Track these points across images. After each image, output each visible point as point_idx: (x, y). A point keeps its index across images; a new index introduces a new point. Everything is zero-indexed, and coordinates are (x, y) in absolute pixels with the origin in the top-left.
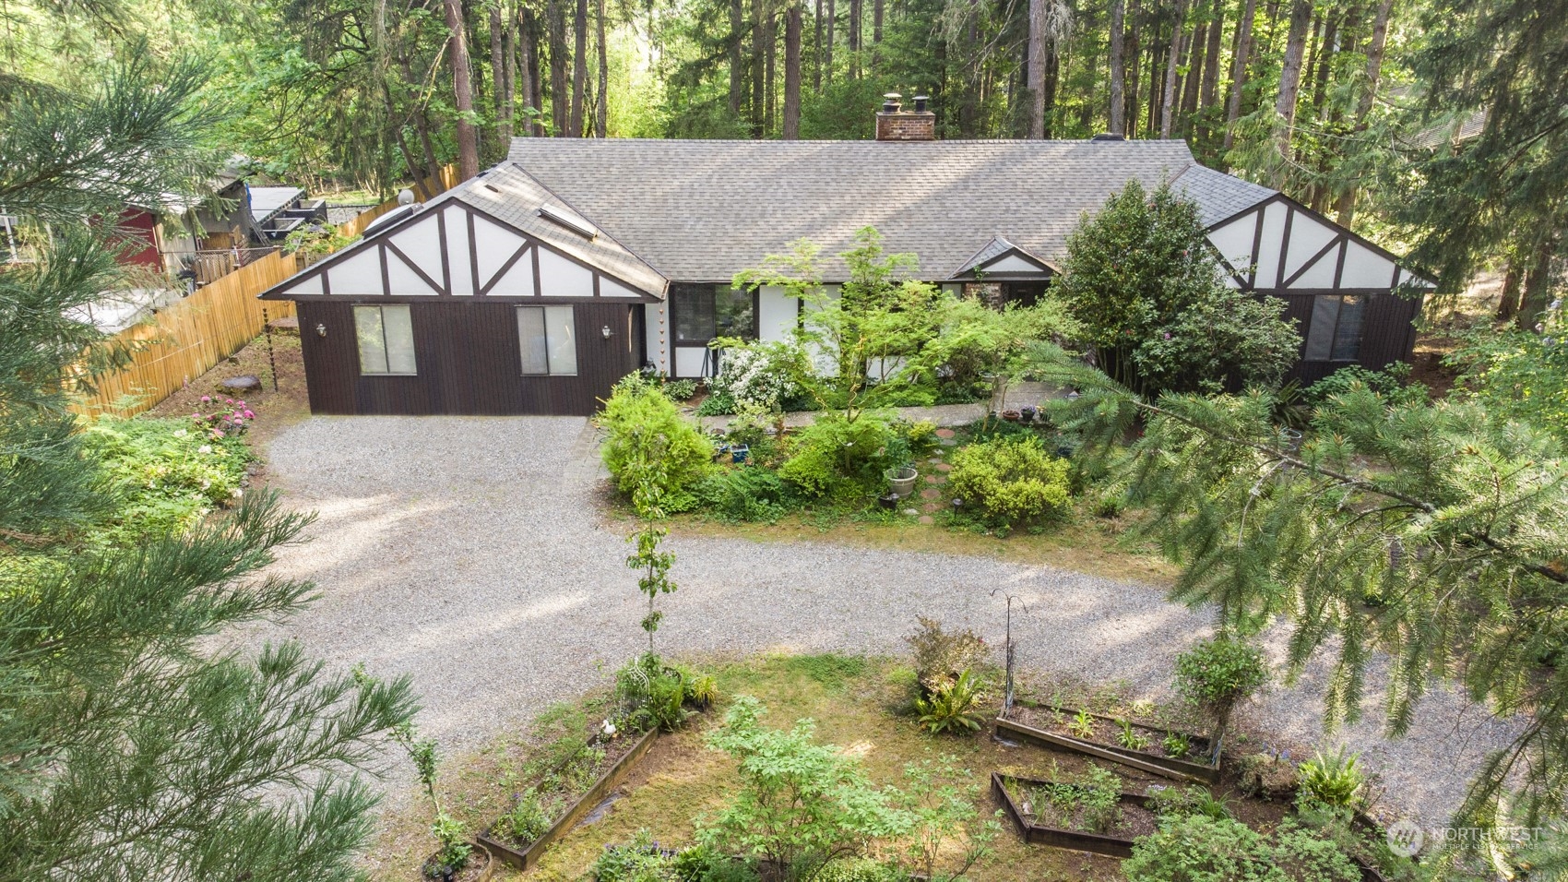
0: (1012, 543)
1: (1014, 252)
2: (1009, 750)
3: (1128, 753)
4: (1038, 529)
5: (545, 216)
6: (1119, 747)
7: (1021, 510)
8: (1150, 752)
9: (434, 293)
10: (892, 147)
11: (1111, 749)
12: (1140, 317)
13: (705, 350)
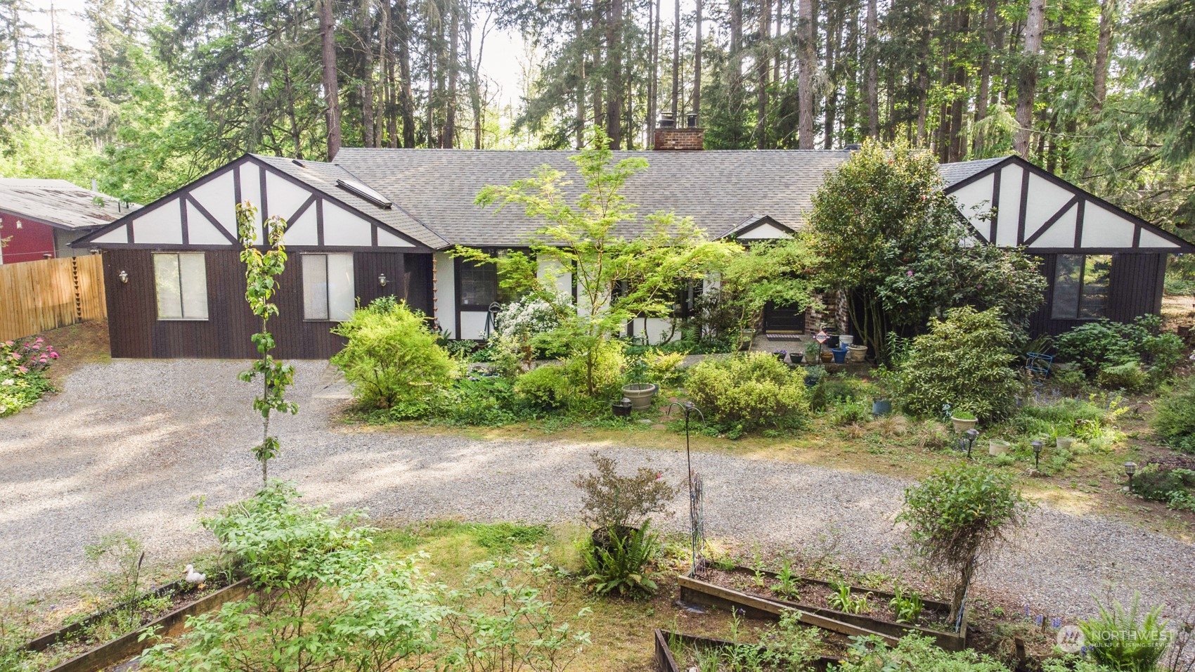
0: (744, 443)
1: (768, 220)
4: (772, 432)
5: (341, 186)
6: (832, 610)
8: (874, 617)
9: (229, 243)
10: (666, 154)
11: (820, 613)
13: (486, 313)
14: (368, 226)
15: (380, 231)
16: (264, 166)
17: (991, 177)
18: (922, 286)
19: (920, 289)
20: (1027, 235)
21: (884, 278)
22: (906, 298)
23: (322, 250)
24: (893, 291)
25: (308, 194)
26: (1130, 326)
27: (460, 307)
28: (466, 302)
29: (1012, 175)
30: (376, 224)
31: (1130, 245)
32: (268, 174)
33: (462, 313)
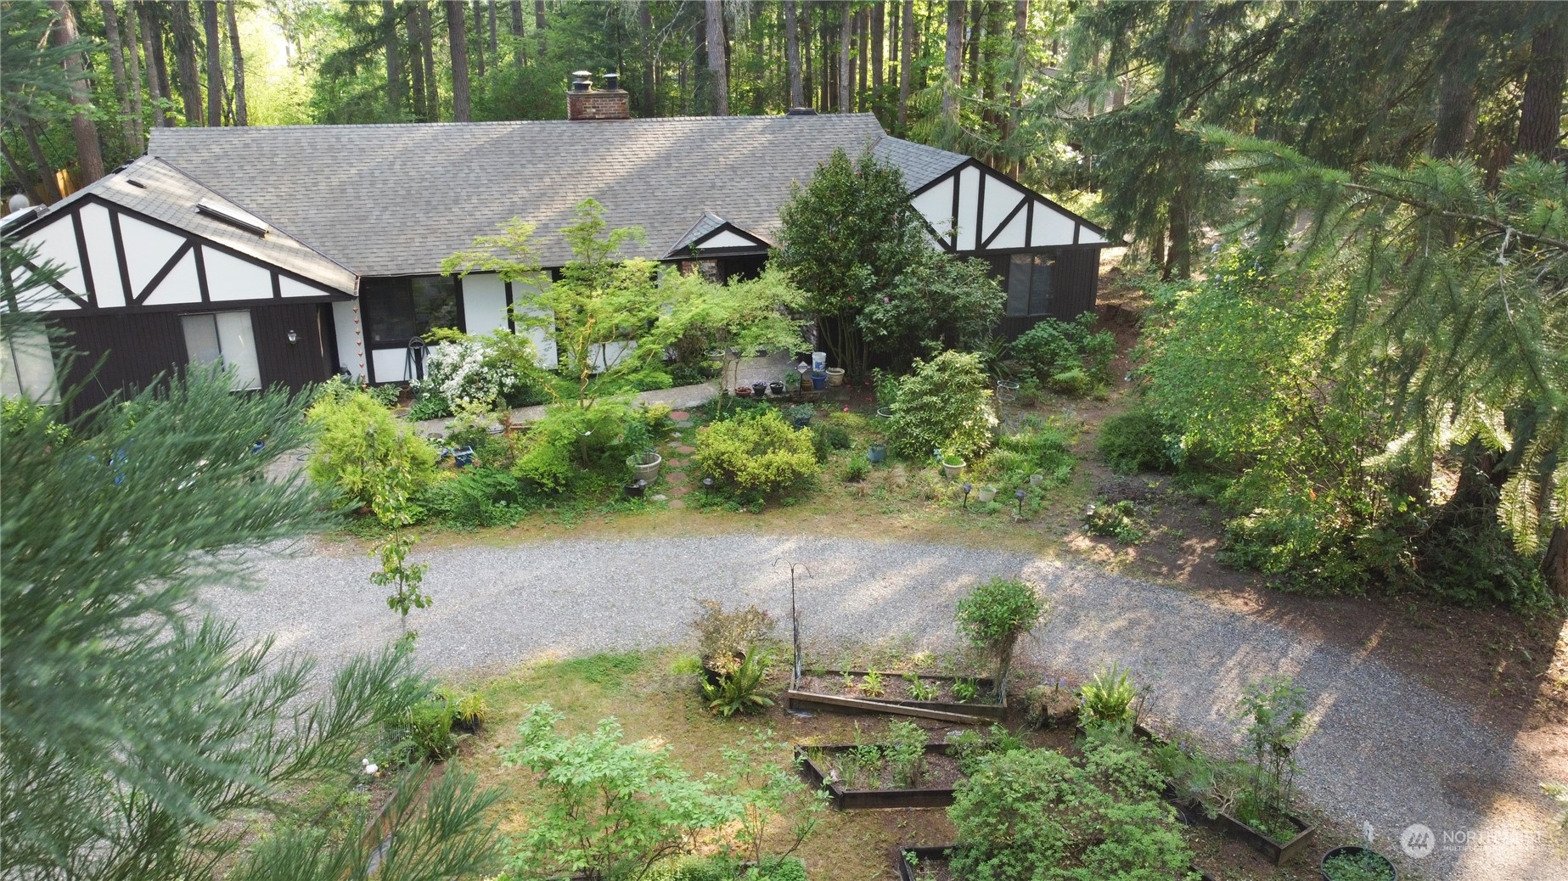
0: (767, 516)
1: (727, 227)
2: (804, 721)
3: (921, 705)
4: (790, 500)
5: (205, 212)
6: (911, 700)
7: (772, 482)
8: (940, 701)
9: (75, 306)
10: (587, 126)
11: (903, 704)
12: (859, 284)
13: (404, 350)
14: (267, 274)
15: (283, 280)
16: (115, 209)
17: (950, 181)
18: (899, 314)
19: (898, 318)
20: (985, 237)
21: (862, 308)
22: (886, 328)
23: (208, 309)
24: (872, 321)
25: (180, 241)
26: (1073, 324)
27: (370, 346)
28: (378, 338)
29: (970, 176)
30: (276, 272)
31: (1070, 241)
32: (122, 218)
33: (376, 354)
